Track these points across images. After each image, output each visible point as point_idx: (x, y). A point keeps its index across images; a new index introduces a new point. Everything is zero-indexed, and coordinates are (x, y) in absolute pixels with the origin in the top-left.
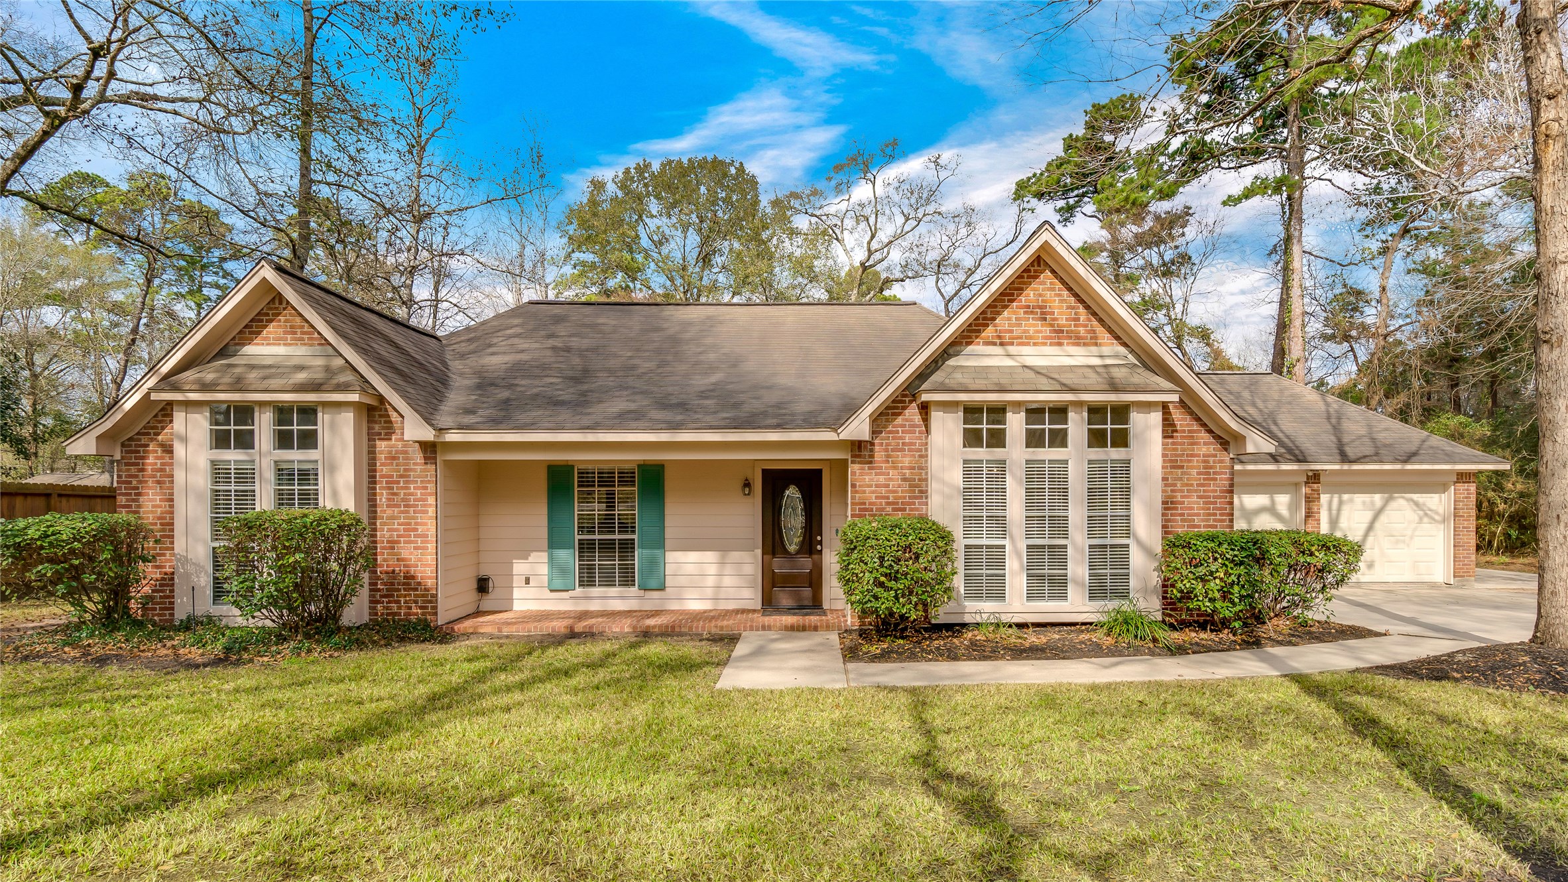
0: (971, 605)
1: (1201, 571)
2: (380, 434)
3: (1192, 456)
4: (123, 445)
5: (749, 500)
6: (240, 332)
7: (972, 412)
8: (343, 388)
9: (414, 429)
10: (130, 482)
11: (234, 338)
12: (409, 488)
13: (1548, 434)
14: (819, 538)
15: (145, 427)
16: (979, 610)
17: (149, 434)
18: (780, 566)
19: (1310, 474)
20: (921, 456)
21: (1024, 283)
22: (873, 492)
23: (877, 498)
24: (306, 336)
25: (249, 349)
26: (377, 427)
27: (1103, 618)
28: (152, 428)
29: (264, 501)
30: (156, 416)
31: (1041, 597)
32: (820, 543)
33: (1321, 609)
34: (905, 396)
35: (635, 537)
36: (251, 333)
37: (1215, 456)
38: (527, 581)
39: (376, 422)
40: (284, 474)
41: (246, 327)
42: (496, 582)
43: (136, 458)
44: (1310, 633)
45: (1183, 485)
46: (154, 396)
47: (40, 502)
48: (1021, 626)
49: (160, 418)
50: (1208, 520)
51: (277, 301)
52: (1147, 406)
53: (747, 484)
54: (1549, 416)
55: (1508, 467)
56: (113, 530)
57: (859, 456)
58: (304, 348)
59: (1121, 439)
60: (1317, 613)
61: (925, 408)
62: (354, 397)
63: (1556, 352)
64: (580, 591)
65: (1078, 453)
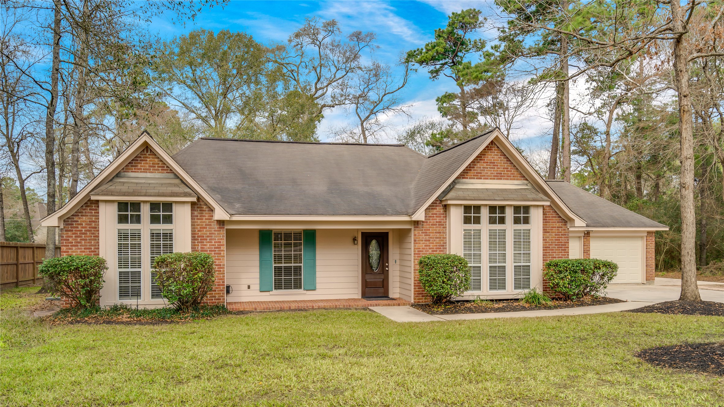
1: (562, 275)
2: (197, 216)
3: (553, 227)
4: (64, 221)
5: (356, 246)
6: (127, 166)
7: (467, 209)
9: (220, 215)
10: (68, 240)
11: (123, 169)
12: (212, 242)
13: (685, 221)
14: (387, 264)
15: (76, 212)
16: (469, 294)
17: (78, 215)
18: (369, 278)
19: (586, 232)
20: (443, 227)
21: (486, 152)
22: (423, 243)
23: (425, 246)
24: (160, 169)
25: (131, 174)
26: (196, 213)
27: (523, 296)
28: (80, 213)
29: (146, 248)
30: (82, 206)
31: (495, 289)
32: (388, 267)
33: (603, 291)
34: (437, 201)
35: (302, 265)
36: (132, 166)
37: (562, 227)
38: (249, 287)
39: (195, 211)
40: (154, 236)
41: (129, 163)
42: (233, 288)
43: (71, 228)
44: (599, 301)
45: (549, 240)
46: (93, 198)
48: (492, 300)
49: (84, 208)
50: (559, 255)
51: (145, 151)
52: (537, 207)
53: (355, 239)
54: (685, 215)
55: (667, 229)
57: (417, 227)
58: (160, 174)
59: (526, 221)
60: (601, 293)
61: (446, 207)
62: (194, 199)
63: (687, 191)
64: (275, 292)
65: (510, 227)
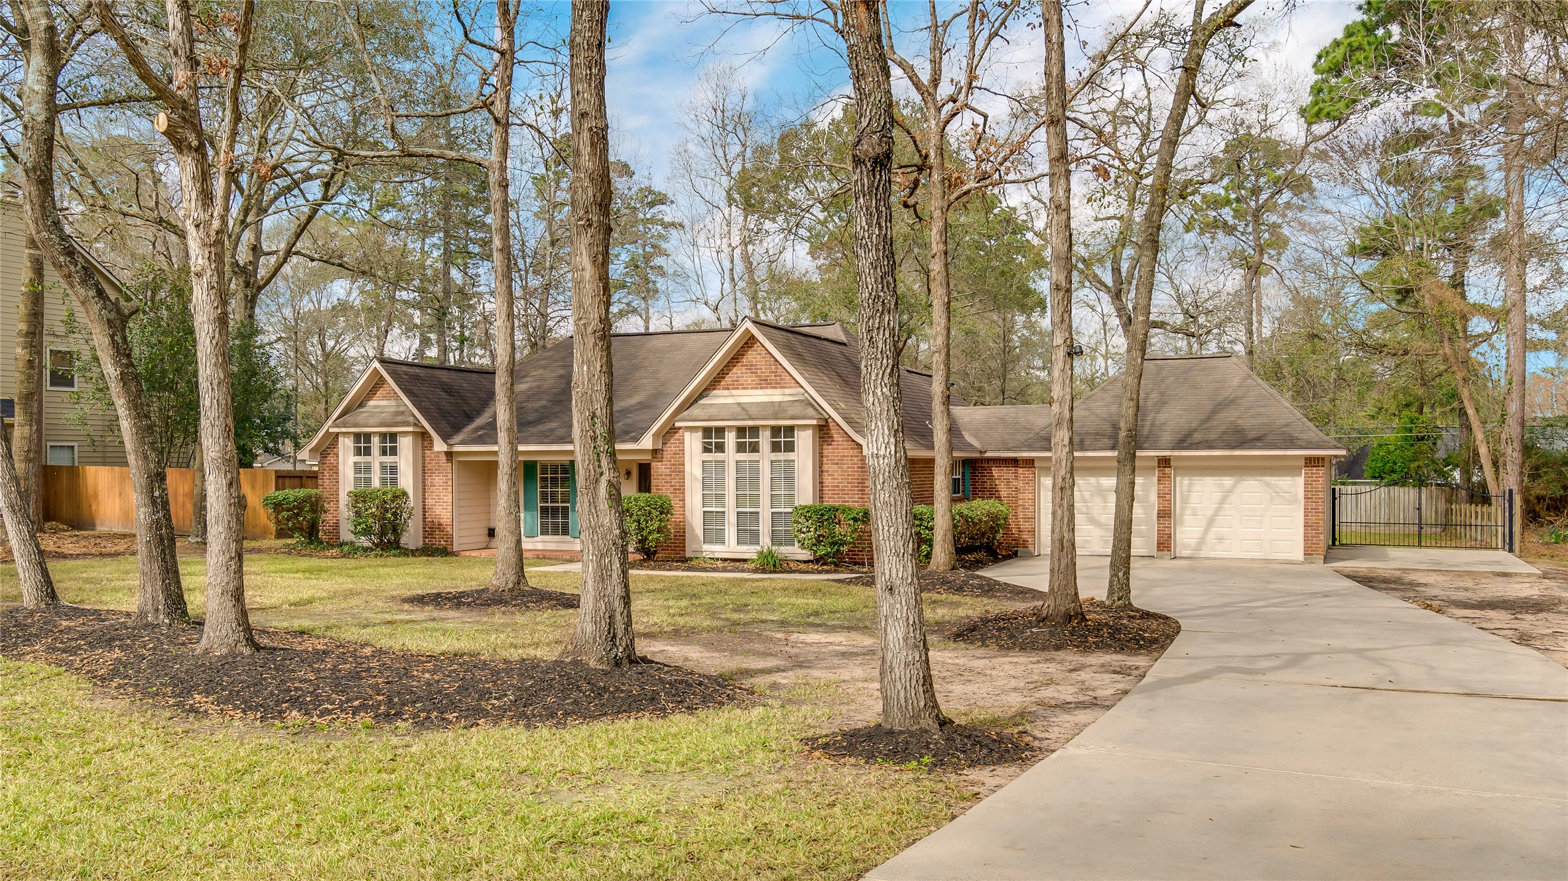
0: (706, 547)
2: (427, 447)
3: (843, 456)
4: (321, 454)
5: (629, 482)
7: (707, 432)
8: (407, 424)
9: (439, 446)
10: (324, 473)
11: (364, 397)
12: (439, 476)
15: (328, 446)
16: (709, 550)
17: (330, 449)
19: (1161, 459)
22: (663, 479)
23: (665, 482)
24: (392, 397)
25: (371, 403)
26: (426, 443)
28: (331, 446)
29: (376, 483)
31: (744, 545)
35: (567, 505)
36: (369, 396)
37: (857, 456)
39: (425, 441)
40: (383, 467)
41: (368, 393)
43: (326, 459)
46: (331, 430)
47: (297, 481)
48: (726, 560)
49: (333, 441)
50: (853, 498)
52: (804, 427)
53: (628, 473)
56: (310, 497)
57: (655, 458)
58: (391, 403)
59: (790, 447)
61: (682, 430)
62: (411, 429)
64: (541, 538)
65: (765, 456)
